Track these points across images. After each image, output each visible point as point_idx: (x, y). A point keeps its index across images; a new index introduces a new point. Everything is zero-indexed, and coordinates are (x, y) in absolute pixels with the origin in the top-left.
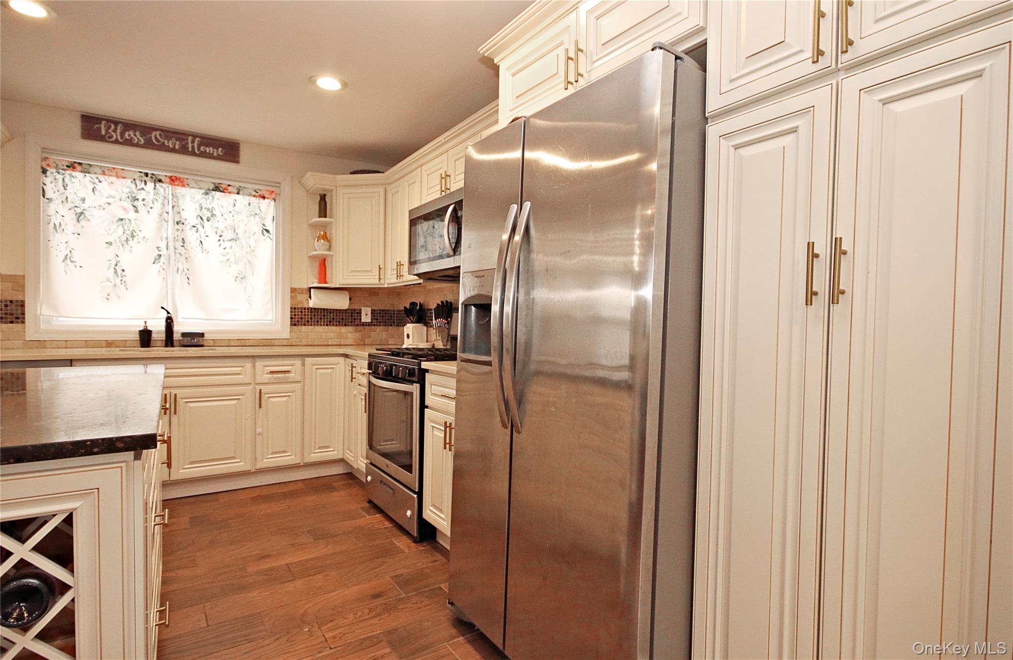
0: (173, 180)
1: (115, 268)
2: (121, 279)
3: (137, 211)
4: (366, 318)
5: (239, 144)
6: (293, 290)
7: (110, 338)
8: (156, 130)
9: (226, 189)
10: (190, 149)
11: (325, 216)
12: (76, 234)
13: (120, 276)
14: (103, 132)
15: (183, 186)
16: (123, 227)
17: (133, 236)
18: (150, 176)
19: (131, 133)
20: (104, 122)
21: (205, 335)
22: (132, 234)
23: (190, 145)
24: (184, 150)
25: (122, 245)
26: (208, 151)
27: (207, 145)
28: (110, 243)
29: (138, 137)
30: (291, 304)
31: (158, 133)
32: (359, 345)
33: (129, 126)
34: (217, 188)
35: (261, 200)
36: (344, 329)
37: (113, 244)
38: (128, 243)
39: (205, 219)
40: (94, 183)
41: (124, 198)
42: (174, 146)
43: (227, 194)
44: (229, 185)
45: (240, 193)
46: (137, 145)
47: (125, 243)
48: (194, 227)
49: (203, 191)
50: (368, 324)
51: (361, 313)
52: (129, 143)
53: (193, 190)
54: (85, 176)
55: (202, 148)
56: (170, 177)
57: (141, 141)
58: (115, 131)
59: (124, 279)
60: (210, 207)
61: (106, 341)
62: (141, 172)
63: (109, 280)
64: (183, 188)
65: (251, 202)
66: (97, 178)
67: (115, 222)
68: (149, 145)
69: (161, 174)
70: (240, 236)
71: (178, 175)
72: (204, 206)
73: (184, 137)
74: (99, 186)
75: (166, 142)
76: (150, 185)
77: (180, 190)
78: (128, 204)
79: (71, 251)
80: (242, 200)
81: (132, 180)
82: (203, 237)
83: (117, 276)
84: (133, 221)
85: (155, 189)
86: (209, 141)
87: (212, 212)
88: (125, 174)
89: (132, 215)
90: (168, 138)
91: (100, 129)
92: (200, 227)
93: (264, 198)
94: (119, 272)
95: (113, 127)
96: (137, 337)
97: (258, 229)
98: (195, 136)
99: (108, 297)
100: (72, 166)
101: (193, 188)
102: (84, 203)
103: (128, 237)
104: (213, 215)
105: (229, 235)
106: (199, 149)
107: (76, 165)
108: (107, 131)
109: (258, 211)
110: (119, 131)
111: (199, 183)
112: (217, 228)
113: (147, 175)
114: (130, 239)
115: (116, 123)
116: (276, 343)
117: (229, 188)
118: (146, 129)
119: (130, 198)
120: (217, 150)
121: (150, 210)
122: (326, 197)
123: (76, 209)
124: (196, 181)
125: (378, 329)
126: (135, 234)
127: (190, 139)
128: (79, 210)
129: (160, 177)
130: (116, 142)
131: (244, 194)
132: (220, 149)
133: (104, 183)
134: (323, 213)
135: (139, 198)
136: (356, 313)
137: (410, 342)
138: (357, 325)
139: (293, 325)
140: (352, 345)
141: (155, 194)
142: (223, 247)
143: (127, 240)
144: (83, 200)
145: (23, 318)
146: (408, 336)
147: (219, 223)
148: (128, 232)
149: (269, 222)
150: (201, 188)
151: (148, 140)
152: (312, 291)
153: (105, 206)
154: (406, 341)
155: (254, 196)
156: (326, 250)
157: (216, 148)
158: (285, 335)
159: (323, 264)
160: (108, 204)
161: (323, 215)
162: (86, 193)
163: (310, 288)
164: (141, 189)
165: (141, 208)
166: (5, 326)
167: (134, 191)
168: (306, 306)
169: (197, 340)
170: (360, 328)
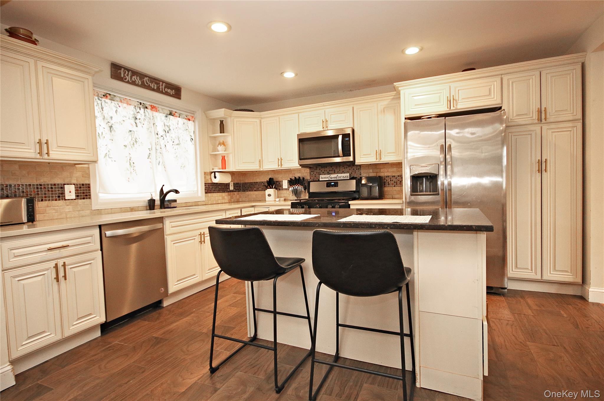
0: (153, 108)
1: (130, 162)
2: (133, 168)
3: (137, 126)
4: (232, 188)
5: (181, 88)
6: (205, 173)
7: (132, 205)
8: (147, 76)
9: (175, 114)
10: (161, 90)
11: (224, 133)
12: (111, 140)
13: (132, 167)
14: (122, 76)
15: (157, 111)
16: (131, 136)
17: (136, 142)
18: (142, 104)
19: (135, 77)
20: (123, 69)
21: (177, 201)
22: (136, 140)
23: (161, 87)
24: (158, 90)
25: (132, 147)
26: (168, 92)
27: (168, 88)
28: (125, 146)
29: (138, 81)
30: (205, 181)
31: (147, 78)
32: (229, 203)
33: (135, 73)
34: (171, 114)
35: (188, 121)
36: (224, 194)
37: (127, 146)
38: (134, 146)
39: (166, 131)
40: (117, 107)
41: (131, 118)
42: (154, 87)
43: (175, 117)
44: (176, 112)
45: (180, 117)
46: (137, 85)
47: (132, 146)
48: (162, 136)
49: (165, 115)
50: (232, 191)
51: (229, 185)
52: (134, 83)
53: (161, 114)
54: (112, 102)
55: (166, 89)
56: (151, 106)
57: (139, 83)
58: (128, 75)
59: (135, 168)
60: (168, 124)
61: (130, 207)
62: (138, 102)
63: (128, 169)
64: (157, 113)
65: (185, 122)
66: (118, 104)
67: (127, 132)
68: (144, 86)
69: (148, 104)
70: (181, 142)
71: (155, 105)
72: (166, 124)
73: (158, 82)
74: (119, 109)
75: (150, 84)
76: (142, 110)
77: (156, 114)
78: (132, 121)
79: (109, 151)
80: (181, 121)
81: (134, 106)
82: (166, 142)
83: (131, 166)
84: (135, 132)
85: (144, 112)
86: (169, 86)
87: (169, 128)
88: (130, 102)
89: (134, 128)
90: (152, 82)
91: (120, 73)
92: (164, 136)
93: (189, 120)
94: (132, 164)
95: (127, 72)
96: (147, 204)
97: (189, 139)
98: (163, 82)
99: (129, 180)
100: (105, 96)
101: (161, 113)
102: (112, 120)
103: (134, 142)
104: (170, 129)
105: (176, 142)
106: (165, 90)
107: (108, 95)
108: (124, 76)
109: (187, 128)
110: (129, 75)
111: (164, 110)
112: (172, 137)
113: (141, 104)
114: (135, 143)
115: (129, 70)
116: (199, 203)
117: (176, 114)
118: (142, 76)
119: (134, 117)
120: (172, 91)
121: (143, 125)
122: (224, 122)
123: (109, 123)
124: (162, 109)
125: (236, 193)
126: (137, 140)
127: (161, 83)
128: (110, 125)
129: (147, 106)
130: (128, 82)
131: (182, 118)
132: (173, 91)
133: (121, 107)
134: (222, 130)
135: (138, 117)
136: (228, 185)
137: (272, 198)
138: (229, 192)
139: (206, 193)
140: (227, 203)
141: (145, 116)
142: (174, 148)
143: (133, 144)
144: (112, 118)
145: (90, 195)
146: (269, 195)
147: (173, 134)
148: (134, 139)
149: (192, 134)
150: (164, 113)
151: (143, 82)
152: (216, 173)
153: (122, 122)
154: (267, 198)
155: (186, 119)
156: (225, 151)
157: (172, 90)
158: (204, 199)
159: (223, 158)
160: (124, 121)
161: (222, 132)
162: (112, 113)
163: (215, 172)
164: (138, 112)
165: (139, 124)
166: (80, 201)
167: (136, 113)
168: (210, 182)
169: (173, 204)
170: (229, 193)
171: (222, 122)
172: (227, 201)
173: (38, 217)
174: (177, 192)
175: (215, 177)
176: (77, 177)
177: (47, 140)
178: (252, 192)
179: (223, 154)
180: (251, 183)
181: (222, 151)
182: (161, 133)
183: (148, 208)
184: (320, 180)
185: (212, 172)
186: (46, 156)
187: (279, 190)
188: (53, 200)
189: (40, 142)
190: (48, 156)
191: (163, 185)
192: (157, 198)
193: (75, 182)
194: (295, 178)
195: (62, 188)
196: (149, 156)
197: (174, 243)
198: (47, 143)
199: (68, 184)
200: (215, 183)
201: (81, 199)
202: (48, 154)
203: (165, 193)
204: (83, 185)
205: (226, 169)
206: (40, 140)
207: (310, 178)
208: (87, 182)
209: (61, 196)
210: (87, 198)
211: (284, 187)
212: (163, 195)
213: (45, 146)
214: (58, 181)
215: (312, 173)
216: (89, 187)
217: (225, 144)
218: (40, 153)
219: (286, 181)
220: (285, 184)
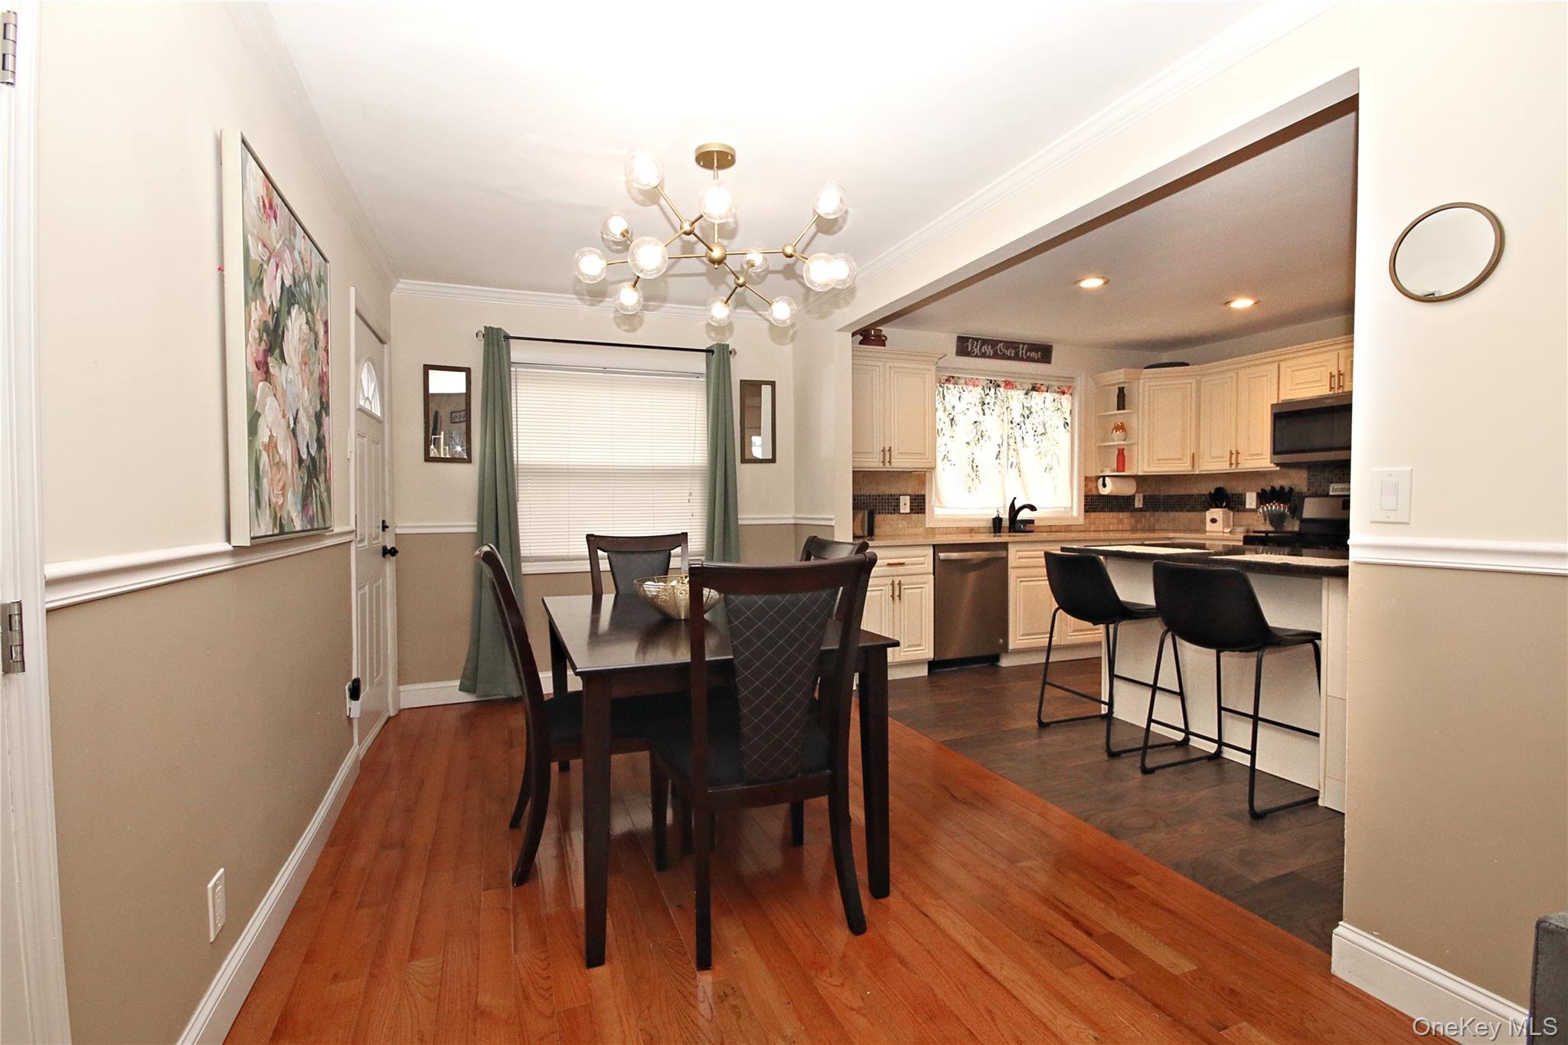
0: (1008, 384)
1: (972, 465)
2: (976, 473)
3: (984, 414)
4: (1139, 504)
5: (1052, 346)
6: (1086, 478)
7: (971, 525)
8: (1001, 342)
9: (1040, 388)
10: (1020, 355)
11: (1124, 409)
12: (952, 437)
13: (975, 471)
14: (970, 349)
15: (1012, 389)
16: (976, 428)
17: (982, 436)
18: (993, 382)
19: (985, 347)
20: (970, 340)
21: (1035, 522)
23: (1020, 352)
24: (1016, 357)
25: (976, 444)
26: (1032, 356)
27: (1031, 351)
28: (968, 443)
29: (989, 350)
30: (1085, 492)
31: (1001, 345)
32: (1132, 530)
33: (986, 341)
34: (1034, 389)
35: (1063, 395)
36: (1121, 515)
37: (970, 444)
38: (979, 442)
39: (1026, 416)
40: (960, 393)
41: (977, 403)
42: (1011, 354)
43: (1041, 393)
44: (1042, 384)
45: (1049, 390)
46: (989, 357)
47: (977, 442)
48: (1019, 424)
49: (1025, 392)
50: (1140, 510)
51: (1134, 499)
52: (984, 355)
53: (1019, 391)
54: (955, 387)
55: (1028, 354)
56: (1006, 382)
57: (991, 353)
58: (977, 346)
59: (978, 473)
60: (1029, 405)
61: (969, 527)
62: (988, 379)
63: (969, 475)
65: (1056, 398)
66: (962, 388)
67: (972, 424)
68: (997, 355)
69: (1000, 380)
70: (1048, 430)
71: (1009, 379)
72: (1025, 405)
73: (1017, 345)
74: (964, 395)
75: (1006, 351)
76: (993, 389)
77: (1011, 392)
78: (979, 408)
79: (948, 452)
80: (1049, 397)
81: (982, 387)
82: (1025, 432)
84: (982, 422)
85: (995, 393)
86: (1033, 347)
87: (1030, 409)
88: (977, 382)
89: (981, 418)
90: (1008, 348)
91: (967, 346)
92: (1022, 424)
93: (1064, 393)
94: (975, 467)
95: (976, 343)
96: (990, 524)
97: (1062, 422)
98: (1024, 344)
99: (970, 489)
100: (948, 380)
101: (1019, 389)
102: (954, 410)
104: (1031, 413)
105: (1041, 430)
106: (1026, 355)
107: (951, 379)
108: (972, 349)
109: (1060, 406)
110: (979, 346)
111: (1023, 384)
112: (1033, 424)
113: (991, 381)
115: (977, 340)
116: (1074, 526)
117: (1042, 387)
118: (994, 343)
119: (981, 402)
120: (1038, 354)
121: (992, 412)
122: (1125, 390)
124: (1021, 383)
125: (1148, 514)
126: (983, 434)
127: (1021, 346)
128: (951, 417)
129: (999, 383)
130: (977, 356)
131: (1051, 392)
132: (1040, 353)
133: (966, 391)
134: (1121, 404)
135: (986, 402)
136: (1131, 498)
137: (1218, 527)
138: (1131, 511)
139: (1086, 511)
140: (1128, 530)
141: (996, 398)
142: (1036, 441)
143: (978, 440)
144: (954, 407)
145: (924, 509)
146: (1214, 521)
147: (1035, 419)
148: (979, 433)
149: (1067, 415)
150: (1023, 390)
151: (995, 352)
152: (1107, 479)
153: (966, 411)
154: (1209, 526)
155: (1058, 392)
156: (1124, 440)
157: (1037, 352)
158: (1081, 521)
159: (1121, 453)
160: (968, 409)
161: (1121, 407)
162: (955, 401)
163: (1104, 477)
164: (988, 394)
165: (987, 411)
166: (914, 516)
167: (984, 396)
168: (1094, 493)
169: (1029, 527)
170: (1134, 514)
171: (1121, 391)
172: (1127, 527)
173: (876, 531)
174: (1032, 508)
175: (1104, 485)
176: (912, 488)
177: (890, 448)
178: (1181, 514)
179: (1119, 445)
180: (1182, 497)
181: (1119, 440)
182: (1018, 419)
183: (992, 530)
184: (1331, 493)
185: (1100, 477)
186: (888, 465)
187: (1238, 511)
188: (888, 513)
189: (883, 451)
190: (890, 464)
191: (1015, 498)
192: (1005, 515)
193: (910, 492)
194: (1273, 488)
195: (897, 499)
196: (998, 456)
197: (1021, 581)
198: (890, 450)
199: (903, 495)
200: (1104, 496)
201: (915, 513)
202: (890, 462)
203: (1016, 508)
204: (918, 496)
205: (1123, 471)
206: (884, 448)
207: (1309, 490)
208: (922, 493)
209: (896, 509)
210: (921, 513)
211: (1248, 506)
212: (1014, 511)
213: (887, 454)
214: (894, 491)
215: (1313, 479)
216: (924, 499)
217: (1127, 428)
218: (883, 462)
219: (1254, 495)
220: (1251, 500)
